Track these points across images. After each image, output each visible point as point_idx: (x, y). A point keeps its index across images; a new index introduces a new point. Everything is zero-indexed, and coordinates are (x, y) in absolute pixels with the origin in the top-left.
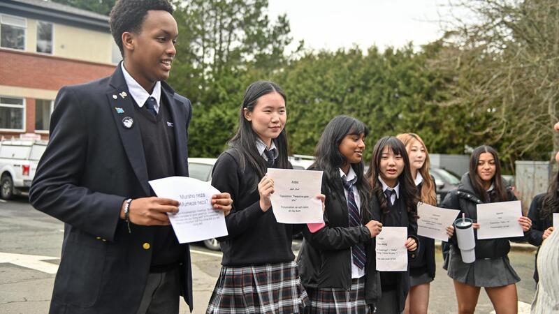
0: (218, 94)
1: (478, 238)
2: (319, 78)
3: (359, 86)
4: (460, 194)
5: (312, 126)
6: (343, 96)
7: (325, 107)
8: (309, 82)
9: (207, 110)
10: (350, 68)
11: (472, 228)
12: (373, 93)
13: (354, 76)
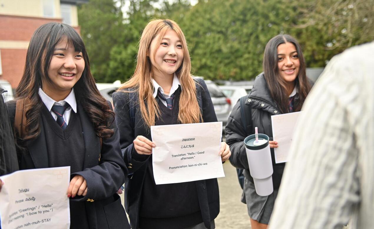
0: (132, 35)
1: (277, 162)
2: (208, 16)
3: (238, 20)
4: (251, 103)
5: (205, 54)
6: (227, 29)
7: (214, 38)
8: (200, 20)
9: (126, 47)
10: (232, 6)
11: (268, 148)
12: (250, 24)
13: (235, 12)
